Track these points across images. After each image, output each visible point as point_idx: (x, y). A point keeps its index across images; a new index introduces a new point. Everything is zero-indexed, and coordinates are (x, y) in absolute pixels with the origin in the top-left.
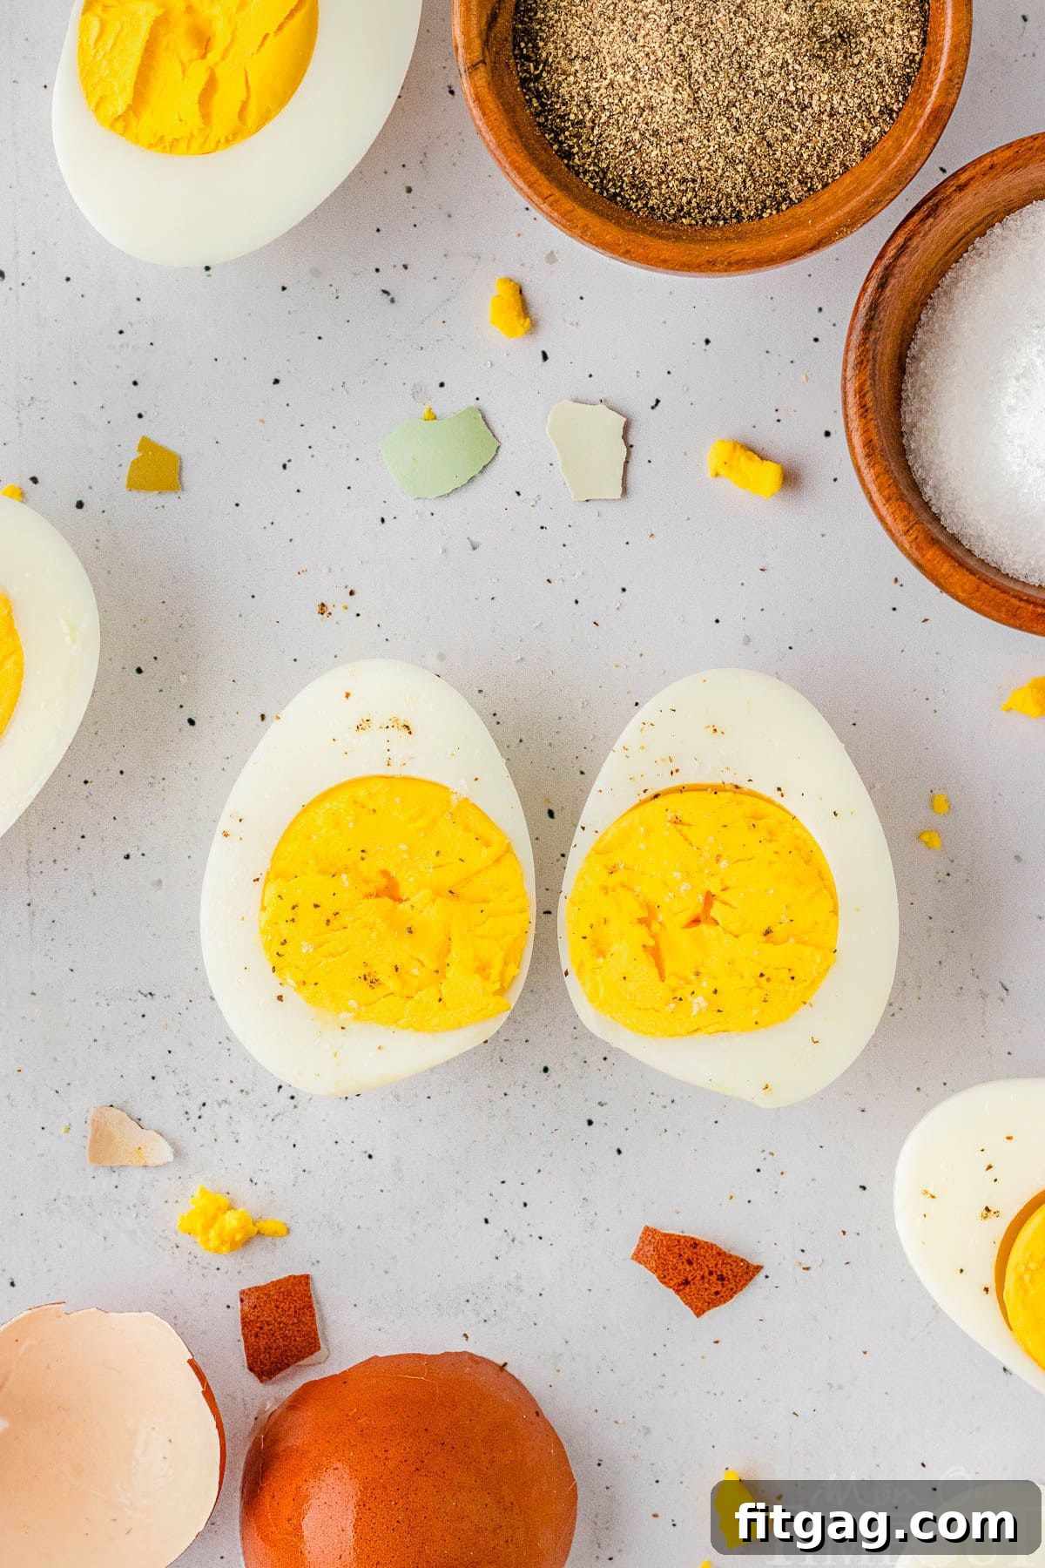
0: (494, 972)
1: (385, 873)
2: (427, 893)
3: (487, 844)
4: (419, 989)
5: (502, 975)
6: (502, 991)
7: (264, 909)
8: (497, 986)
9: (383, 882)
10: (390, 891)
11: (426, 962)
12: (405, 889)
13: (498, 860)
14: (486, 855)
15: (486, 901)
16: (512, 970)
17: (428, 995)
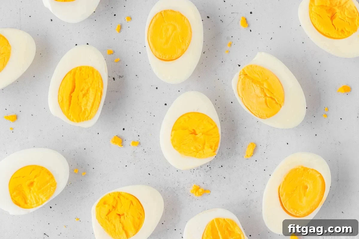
0: (213, 148)
1: (194, 130)
2: (201, 134)
3: (212, 125)
4: (200, 151)
5: (215, 148)
6: (214, 151)
7: (171, 136)
8: (214, 150)
9: (193, 131)
10: (194, 133)
11: (201, 146)
12: (197, 133)
13: (214, 128)
14: (212, 127)
15: (212, 135)
16: (216, 148)
17: (201, 152)
